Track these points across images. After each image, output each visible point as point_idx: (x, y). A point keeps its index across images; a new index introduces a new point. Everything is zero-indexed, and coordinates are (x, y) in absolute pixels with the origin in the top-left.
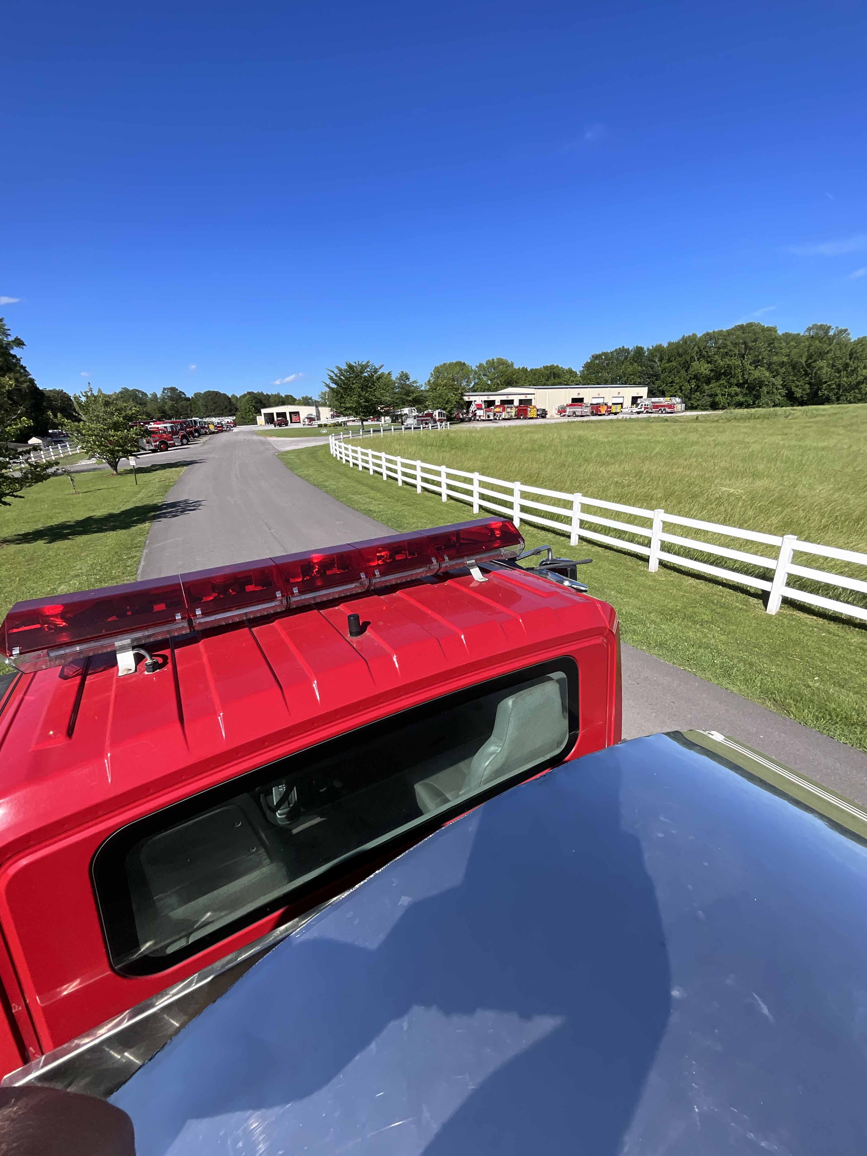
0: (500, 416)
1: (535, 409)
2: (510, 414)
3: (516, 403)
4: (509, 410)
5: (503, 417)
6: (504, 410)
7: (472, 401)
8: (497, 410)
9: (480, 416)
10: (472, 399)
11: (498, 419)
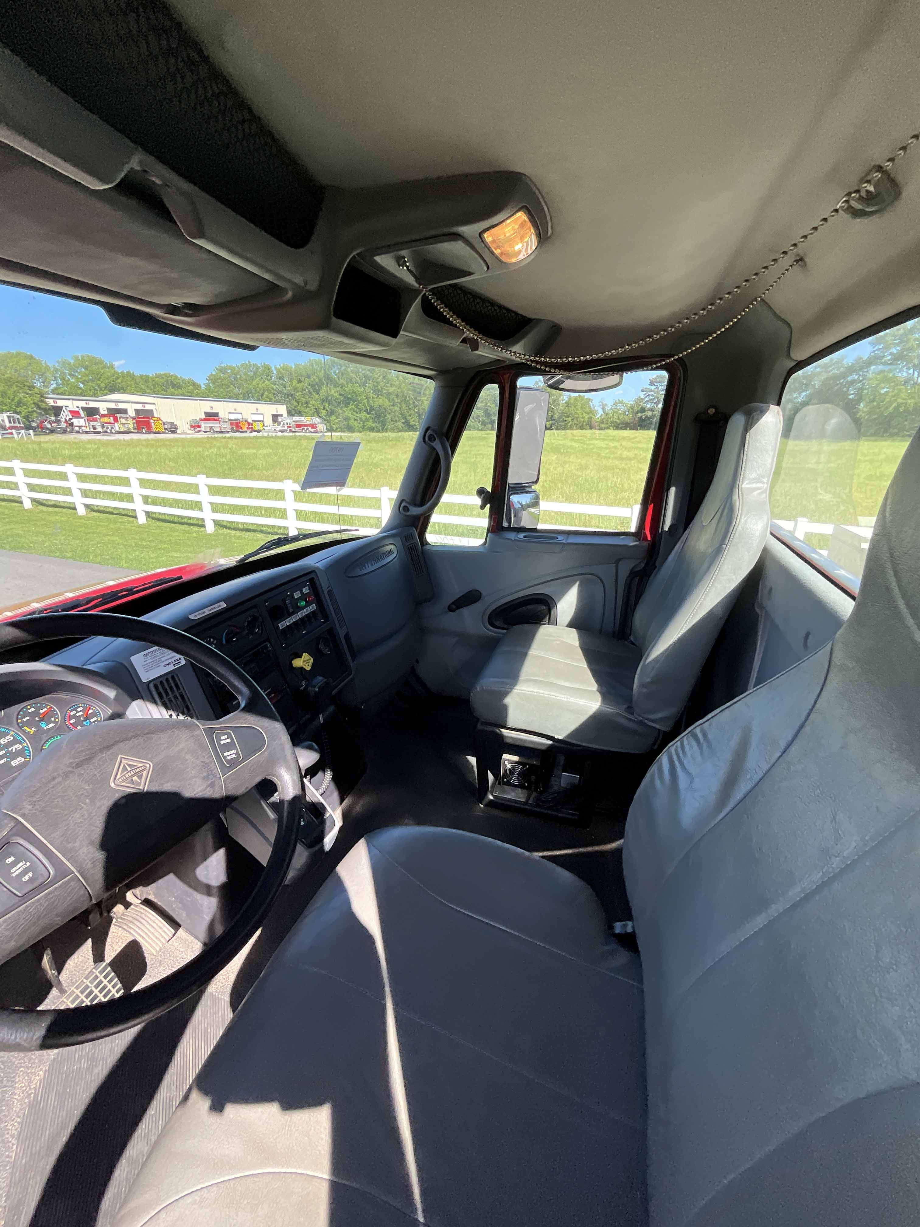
0: (112, 428)
1: (160, 422)
2: (126, 425)
3: (132, 413)
4: (123, 421)
5: (117, 429)
6: (116, 420)
8: (106, 420)
9: (80, 427)
11: (109, 431)
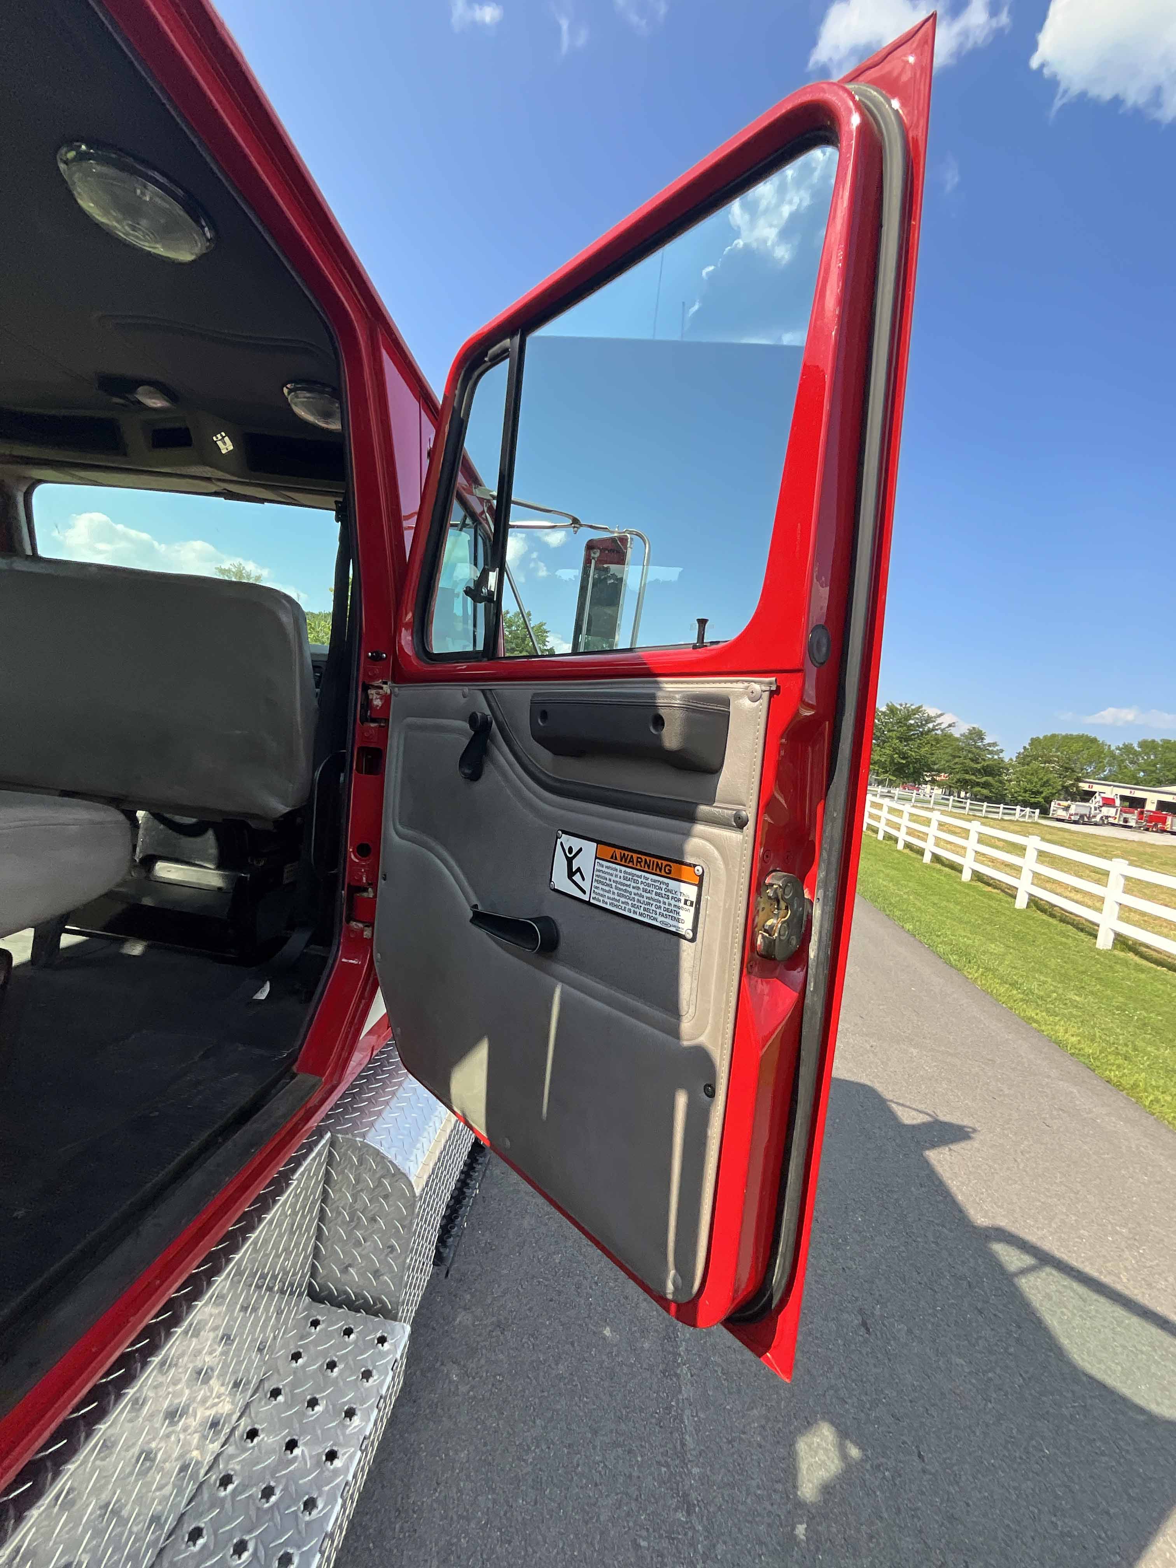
7: (1095, 792)
10: (1096, 788)
